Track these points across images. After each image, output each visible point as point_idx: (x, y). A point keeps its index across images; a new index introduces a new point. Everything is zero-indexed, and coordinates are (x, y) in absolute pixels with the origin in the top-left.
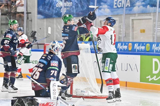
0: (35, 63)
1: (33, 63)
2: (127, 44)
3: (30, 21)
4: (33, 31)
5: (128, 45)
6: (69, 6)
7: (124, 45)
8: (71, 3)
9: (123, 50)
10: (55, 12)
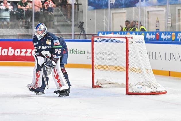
0: (83, 53)
1: (81, 53)
2: (170, 33)
3: (80, 12)
4: (80, 22)
5: (171, 35)
7: (168, 35)
9: (166, 39)
10: (105, 3)
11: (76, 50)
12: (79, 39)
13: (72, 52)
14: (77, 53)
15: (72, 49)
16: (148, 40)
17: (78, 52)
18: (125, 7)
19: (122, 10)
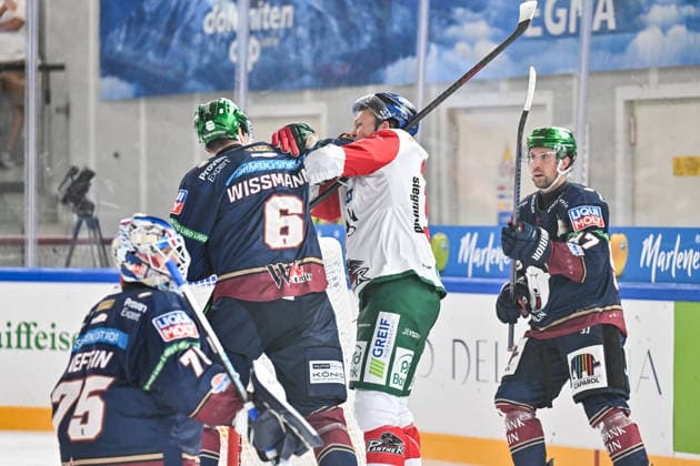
4: (74, 170)
6: (275, 26)
8: (288, 9)
10: (200, 61)
11: (49, 331)
12: (68, 265)
13: (24, 343)
14: (53, 347)
15: (28, 326)
16: (470, 272)
17: (58, 342)
18: (313, 87)
19: (302, 101)
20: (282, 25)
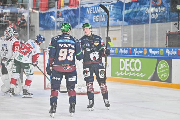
8: (63, 18)
20: (63, 20)
